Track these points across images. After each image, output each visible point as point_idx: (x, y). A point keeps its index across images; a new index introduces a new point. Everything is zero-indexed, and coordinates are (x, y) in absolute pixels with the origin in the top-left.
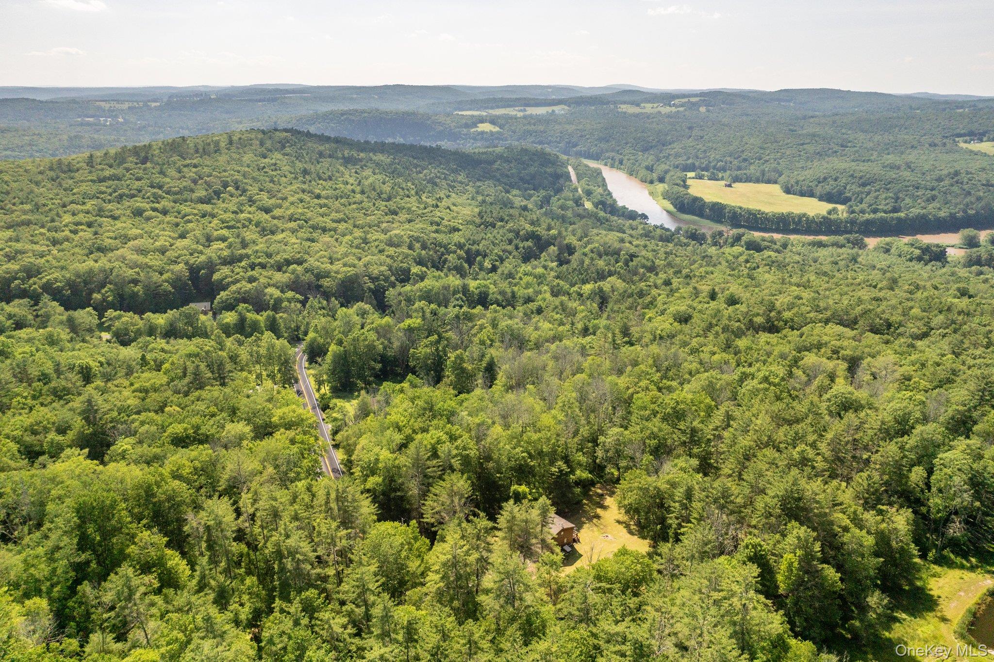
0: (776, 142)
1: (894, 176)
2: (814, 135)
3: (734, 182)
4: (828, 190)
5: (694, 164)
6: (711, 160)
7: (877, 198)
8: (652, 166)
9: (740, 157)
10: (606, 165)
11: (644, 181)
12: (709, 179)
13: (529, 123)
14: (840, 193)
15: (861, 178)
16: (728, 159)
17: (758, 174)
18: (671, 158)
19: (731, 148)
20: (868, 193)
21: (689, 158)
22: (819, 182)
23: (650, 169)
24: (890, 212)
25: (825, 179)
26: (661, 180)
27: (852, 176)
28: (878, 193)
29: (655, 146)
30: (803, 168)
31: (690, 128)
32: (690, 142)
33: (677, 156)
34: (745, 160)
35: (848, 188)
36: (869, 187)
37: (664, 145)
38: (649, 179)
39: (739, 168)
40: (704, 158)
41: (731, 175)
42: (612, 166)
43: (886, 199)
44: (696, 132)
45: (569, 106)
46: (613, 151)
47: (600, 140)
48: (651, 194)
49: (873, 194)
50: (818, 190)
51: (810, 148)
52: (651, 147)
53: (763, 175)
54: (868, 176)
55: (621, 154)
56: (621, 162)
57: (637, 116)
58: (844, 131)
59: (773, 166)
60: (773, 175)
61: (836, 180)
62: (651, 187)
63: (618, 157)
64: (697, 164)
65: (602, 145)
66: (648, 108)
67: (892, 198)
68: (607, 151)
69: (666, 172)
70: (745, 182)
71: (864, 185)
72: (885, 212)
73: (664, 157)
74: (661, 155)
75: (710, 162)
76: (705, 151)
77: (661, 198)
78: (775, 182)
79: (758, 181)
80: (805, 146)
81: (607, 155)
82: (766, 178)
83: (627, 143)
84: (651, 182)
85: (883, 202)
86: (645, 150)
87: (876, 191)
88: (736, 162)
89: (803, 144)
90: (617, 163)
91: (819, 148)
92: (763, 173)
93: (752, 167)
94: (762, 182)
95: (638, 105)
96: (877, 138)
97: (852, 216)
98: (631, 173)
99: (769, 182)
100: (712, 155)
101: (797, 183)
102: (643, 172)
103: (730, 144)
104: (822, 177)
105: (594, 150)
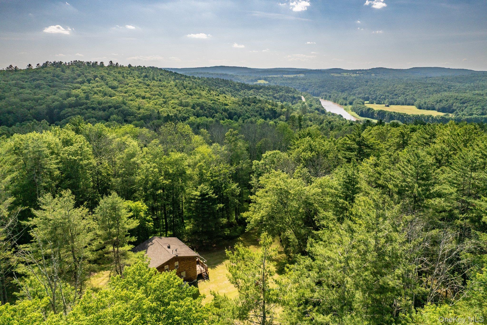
0: (412, 86)
1: (481, 98)
2: (432, 83)
3: (390, 105)
4: (443, 106)
5: (368, 97)
6: (378, 95)
7: (471, 109)
8: (347, 98)
9: (393, 93)
10: (322, 98)
11: (341, 104)
12: (377, 104)
13: (284, 80)
14: (450, 107)
15: (461, 100)
16: (387, 94)
17: (403, 101)
18: (357, 95)
19: (388, 89)
20: (466, 107)
21: (365, 94)
22: (437, 102)
23: (345, 99)
24: (480, 115)
25: (441, 101)
26: (351, 104)
27: (456, 99)
28: (471, 107)
29: (348, 89)
30: (427, 97)
31: (367, 82)
32: (366, 87)
33: (359, 93)
34: (396, 95)
35: (454, 105)
36: (466, 104)
37: (352, 89)
38: (344, 103)
39: (393, 98)
40: (373, 94)
41: (388, 101)
42: (325, 99)
43: (477, 109)
44: (370, 83)
45: (305, 74)
46: (326, 91)
47: (320, 87)
48: (345, 109)
49: (469, 107)
50: (437, 107)
51: (431, 89)
52: (346, 90)
53: (406, 101)
54: (465, 99)
55: (330, 93)
56: (330, 97)
57: (339, 77)
58: (448, 82)
59: (411, 97)
60: (412, 101)
61: (447, 101)
62: (346, 107)
63: (328, 94)
64: (370, 97)
65: (320, 89)
66: (345, 74)
67: (481, 109)
68: (323, 92)
69: (354, 100)
70: (396, 105)
71: (464, 103)
72: (477, 115)
73: (353, 94)
74: (351, 93)
75: (377, 96)
76: (374, 91)
77: (350, 111)
78: (413, 105)
79: (403, 104)
80: (428, 88)
81: (323, 94)
82: (407, 102)
83: (333, 88)
84: (346, 105)
85: (475, 111)
86: (343, 91)
87: (470, 106)
88: (391, 96)
89: (427, 87)
90: (328, 97)
91: (436, 89)
92: (406, 100)
93: (400, 98)
94: (405, 105)
95: (340, 73)
96: (467, 85)
97: (458, 116)
98: (335, 101)
99: (409, 104)
100: (378, 93)
101: (425, 103)
102: (341, 100)
103: (387, 87)
104: (439, 100)
105: (316, 91)
